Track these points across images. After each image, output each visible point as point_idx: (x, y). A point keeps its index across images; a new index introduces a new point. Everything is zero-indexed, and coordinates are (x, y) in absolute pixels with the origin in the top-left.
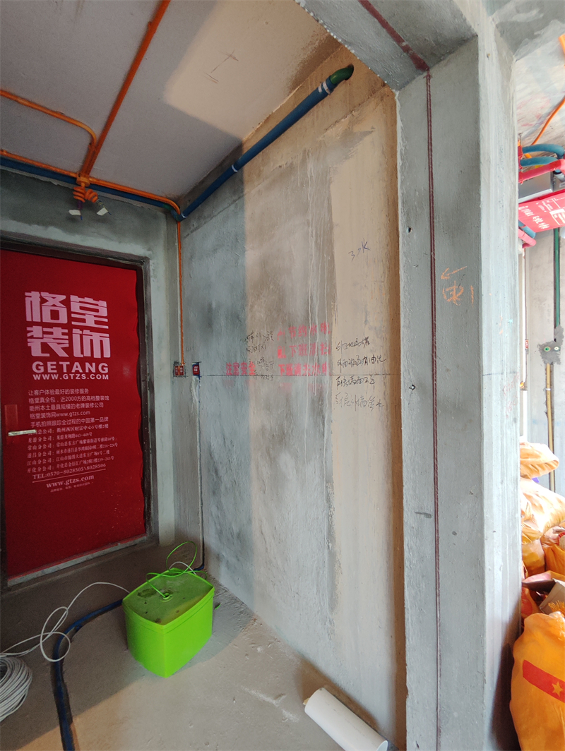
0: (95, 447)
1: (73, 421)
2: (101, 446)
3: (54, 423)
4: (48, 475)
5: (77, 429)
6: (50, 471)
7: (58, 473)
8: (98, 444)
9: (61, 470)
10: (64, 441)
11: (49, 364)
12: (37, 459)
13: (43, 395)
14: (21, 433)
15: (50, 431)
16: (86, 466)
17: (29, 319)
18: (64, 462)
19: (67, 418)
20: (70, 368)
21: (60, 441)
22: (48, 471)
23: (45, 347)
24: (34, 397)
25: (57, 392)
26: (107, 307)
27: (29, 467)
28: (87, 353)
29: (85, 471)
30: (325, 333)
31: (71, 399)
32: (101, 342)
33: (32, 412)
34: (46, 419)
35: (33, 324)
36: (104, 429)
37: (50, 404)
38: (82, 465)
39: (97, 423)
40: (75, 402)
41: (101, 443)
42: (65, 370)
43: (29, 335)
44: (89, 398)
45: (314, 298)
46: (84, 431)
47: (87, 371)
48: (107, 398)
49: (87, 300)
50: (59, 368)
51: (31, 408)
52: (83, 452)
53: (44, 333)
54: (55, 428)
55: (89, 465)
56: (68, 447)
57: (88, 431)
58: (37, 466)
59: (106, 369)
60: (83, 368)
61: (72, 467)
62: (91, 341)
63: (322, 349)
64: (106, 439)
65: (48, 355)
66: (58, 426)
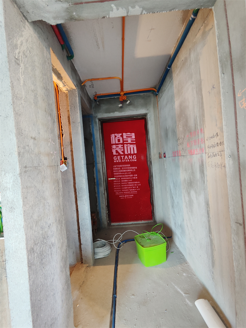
0: (133, 185)
1: (126, 176)
2: (135, 185)
3: (120, 176)
4: (120, 193)
5: (127, 178)
6: (120, 192)
7: (122, 193)
8: (134, 184)
9: (123, 192)
10: (124, 182)
11: (118, 157)
12: (116, 187)
13: (117, 167)
14: (112, 179)
15: (119, 179)
16: (131, 191)
17: (112, 143)
18: (124, 189)
19: (124, 175)
20: (124, 158)
21: (122, 182)
22: (119, 192)
23: (117, 152)
24: (115, 168)
25: (121, 166)
26: (135, 135)
27: (114, 190)
28: (129, 152)
29: (130, 193)
30: (202, 133)
31: (125, 168)
32: (133, 148)
33: (114, 173)
34: (118, 175)
35: (113, 144)
36: (136, 179)
37: (119, 170)
38: (129, 191)
39: (133, 177)
40: (126, 169)
41: (135, 184)
42: (123, 159)
43: (112, 148)
44: (130, 168)
45: (197, 118)
46: (129, 179)
47: (129, 158)
48: (136, 168)
49: (128, 134)
50: (121, 158)
51: (114, 171)
52: (129, 186)
53: (116, 147)
54: (121, 178)
55: (132, 191)
56: (125, 184)
57: (131, 179)
58: (116, 190)
59: (136, 157)
60: (128, 158)
61: (126, 191)
62: (130, 148)
63: (202, 141)
64: (137, 182)
65: (118, 154)
66: (122, 177)
